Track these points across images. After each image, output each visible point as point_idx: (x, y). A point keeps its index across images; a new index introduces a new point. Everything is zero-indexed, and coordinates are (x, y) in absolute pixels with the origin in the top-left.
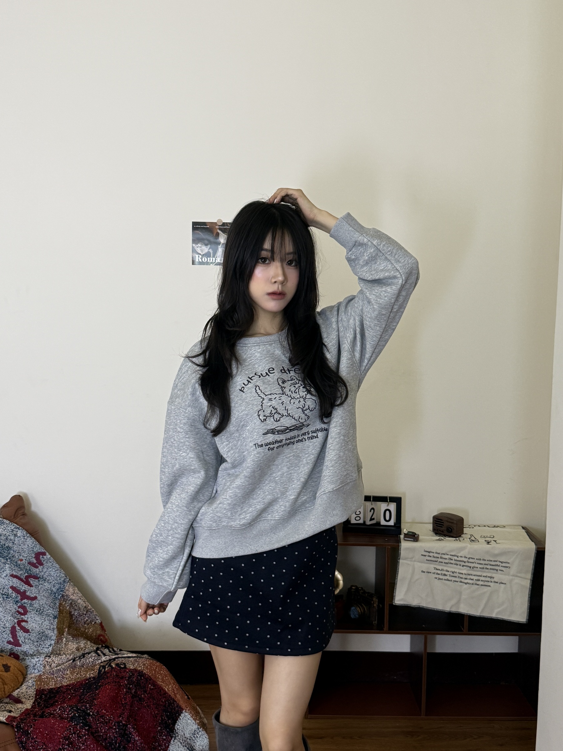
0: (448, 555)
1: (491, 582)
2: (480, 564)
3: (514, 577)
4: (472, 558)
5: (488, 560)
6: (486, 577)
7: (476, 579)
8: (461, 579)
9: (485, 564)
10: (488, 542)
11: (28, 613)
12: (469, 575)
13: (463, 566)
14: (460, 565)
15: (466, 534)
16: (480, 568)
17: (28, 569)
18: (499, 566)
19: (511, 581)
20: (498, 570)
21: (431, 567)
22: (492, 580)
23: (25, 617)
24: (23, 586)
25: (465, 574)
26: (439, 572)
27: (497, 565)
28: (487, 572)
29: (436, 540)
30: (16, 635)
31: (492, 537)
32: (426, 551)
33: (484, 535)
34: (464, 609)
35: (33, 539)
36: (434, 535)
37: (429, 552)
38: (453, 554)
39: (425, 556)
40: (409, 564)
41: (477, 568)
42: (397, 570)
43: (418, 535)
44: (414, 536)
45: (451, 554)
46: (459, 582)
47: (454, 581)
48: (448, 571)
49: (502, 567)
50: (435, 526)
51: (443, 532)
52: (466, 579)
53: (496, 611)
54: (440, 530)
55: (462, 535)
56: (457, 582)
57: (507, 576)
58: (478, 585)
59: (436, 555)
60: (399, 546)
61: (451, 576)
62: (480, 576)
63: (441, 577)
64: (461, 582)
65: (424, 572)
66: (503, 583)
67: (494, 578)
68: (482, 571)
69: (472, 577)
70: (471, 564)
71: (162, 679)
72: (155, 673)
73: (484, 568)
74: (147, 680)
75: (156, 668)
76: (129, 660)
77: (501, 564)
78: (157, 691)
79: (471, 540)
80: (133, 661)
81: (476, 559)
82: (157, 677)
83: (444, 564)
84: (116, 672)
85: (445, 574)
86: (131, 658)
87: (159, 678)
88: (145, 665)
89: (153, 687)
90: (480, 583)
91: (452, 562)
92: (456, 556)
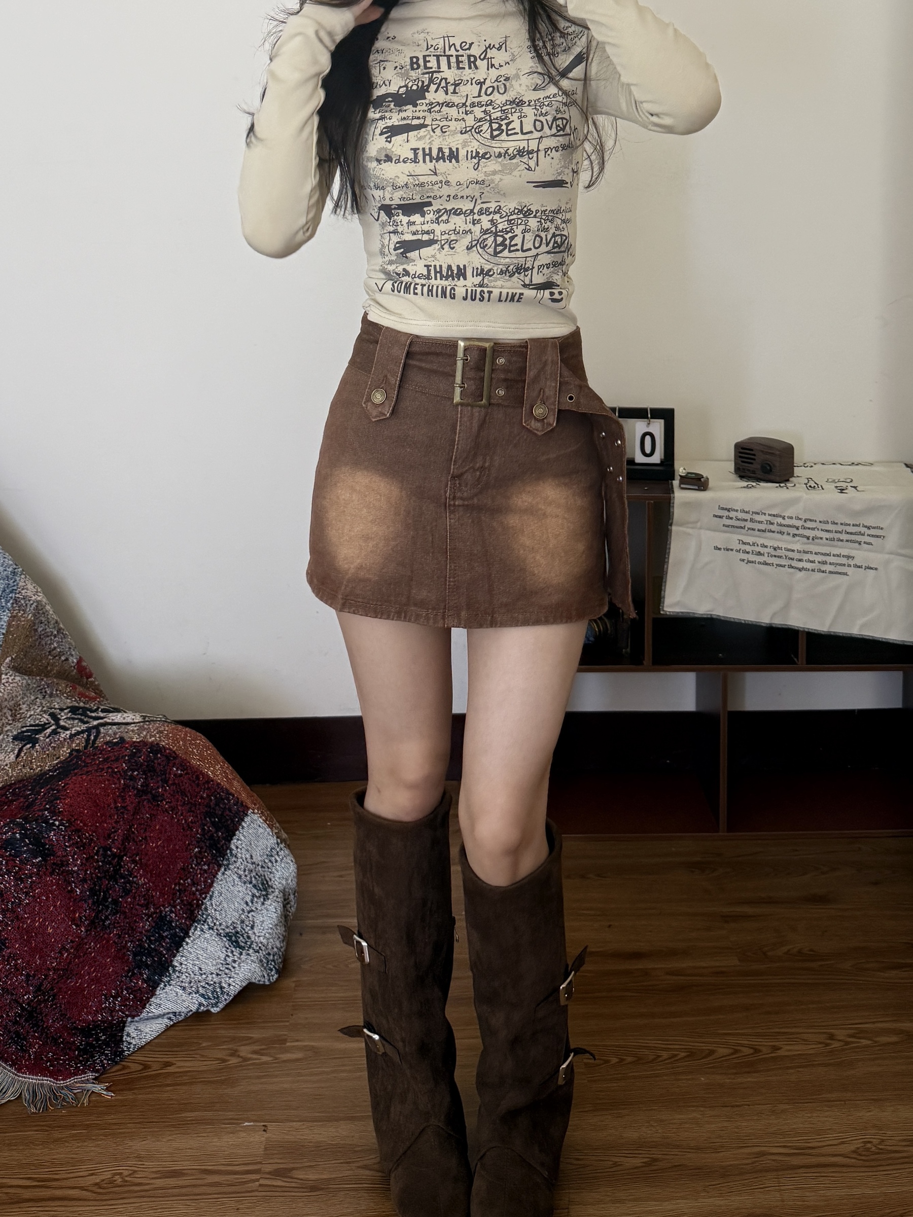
0: (765, 514)
1: (849, 566)
2: (827, 531)
3: (892, 556)
4: (811, 520)
5: (842, 524)
6: (838, 556)
7: (821, 560)
8: (791, 562)
9: (836, 532)
10: (842, 490)
12: (805, 552)
13: (794, 535)
14: (789, 534)
15: (798, 476)
16: (827, 539)
18: (863, 535)
19: (887, 563)
20: (862, 543)
21: (734, 539)
22: (852, 563)
25: (799, 552)
26: (748, 548)
27: (860, 533)
28: (840, 547)
29: (744, 487)
31: (849, 481)
32: (723, 509)
33: (834, 478)
34: (797, 620)
36: (738, 479)
37: (729, 510)
38: (775, 513)
39: (720, 517)
40: (689, 534)
41: (821, 538)
42: (668, 547)
43: (708, 479)
44: (700, 479)
45: (770, 513)
46: (787, 567)
47: (777, 565)
48: (766, 547)
49: (868, 537)
50: (740, 462)
51: (754, 472)
52: (800, 560)
53: (860, 622)
54: (749, 470)
55: (791, 479)
56: (784, 566)
57: (879, 556)
58: (823, 572)
59: (741, 515)
60: (670, 499)
61: (772, 556)
62: (828, 555)
63: (752, 558)
64: (791, 567)
65: (720, 549)
66: (872, 568)
67: (853, 558)
68: (830, 546)
69: (812, 557)
70: (808, 530)
71: (201, 755)
72: (184, 745)
73: (834, 539)
74: (169, 760)
75: (186, 735)
76: (128, 729)
77: (868, 532)
78: (189, 779)
79: (808, 486)
80: (137, 729)
81: (818, 521)
82: (190, 751)
83: (757, 533)
84: (103, 755)
85: (759, 552)
86: (132, 725)
87: (193, 752)
88: (161, 732)
89: (181, 771)
90: (828, 568)
91: (773, 528)
92: (780, 516)
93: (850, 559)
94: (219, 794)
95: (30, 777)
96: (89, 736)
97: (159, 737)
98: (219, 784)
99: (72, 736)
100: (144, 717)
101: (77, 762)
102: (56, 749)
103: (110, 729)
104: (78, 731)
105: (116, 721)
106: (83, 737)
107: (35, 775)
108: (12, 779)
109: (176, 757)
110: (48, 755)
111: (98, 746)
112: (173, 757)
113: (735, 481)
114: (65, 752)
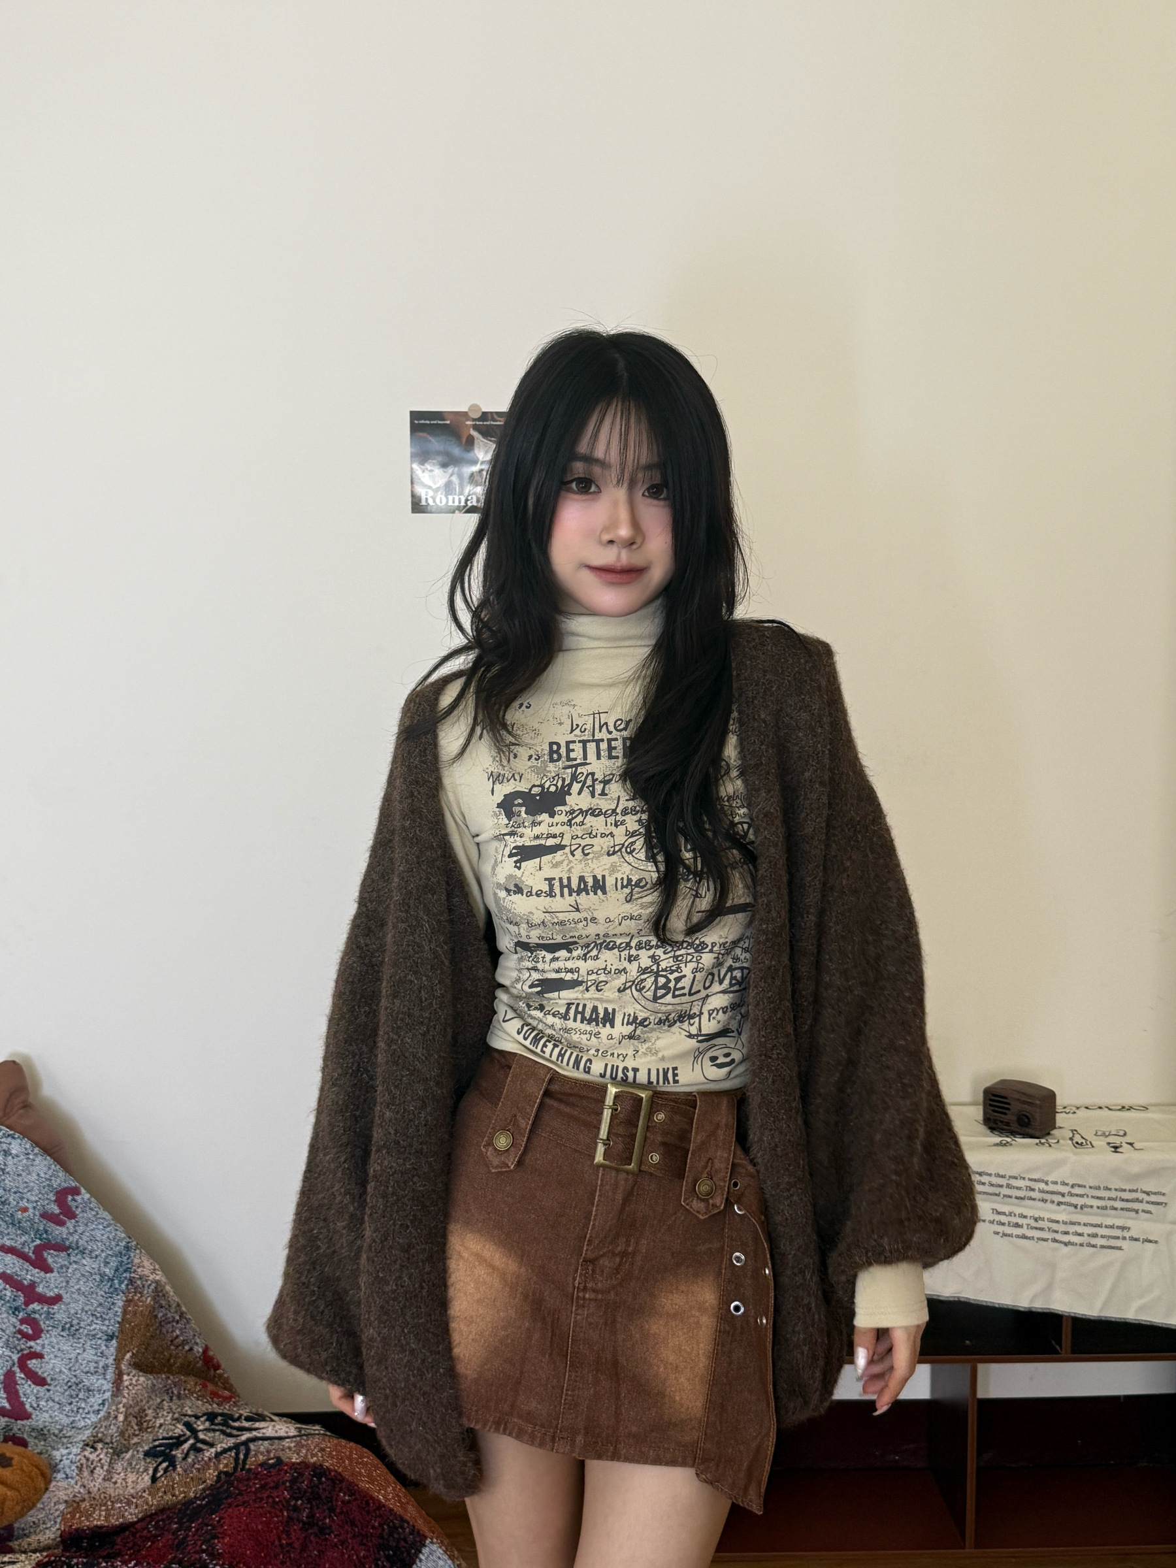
0: (1024, 1179)
1: (1124, 1238)
2: (1098, 1198)
4: (1079, 1186)
5: (1116, 1190)
6: (1112, 1227)
7: (1090, 1232)
8: (1056, 1235)
9: (1109, 1199)
10: (1116, 1148)
11: (43, 1335)
12: (1073, 1223)
13: (1059, 1204)
14: (1053, 1202)
15: (1060, 1128)
16: (1098, 1208)
17: (42, 1229)
18: (1142, 1202)
19: (1169, 1236)
20: (1140, 1212)
21: (986, 1208)
22: (1127, 1235)
23: (37, 1344)
24: (27, 1271)
25: (1065, 1223)
26: (1003, 1219)
27: (1137, 1200)
28: (1115, 1217)
29: (996, 1145)
30: (17, 1392)
31: (1122, 1133)
33: (1106, 1129)
34: (1063, 1302)
35: (48, 1158)
36: (988, 1132)
37: (980, 1174)
38: (1036, 1177)
41: (1092, 1207)
45: (1031, 1177)
46: (1050, 1241)
47: (1038, 1239)
48: (1025, 1217)
49: (1148, 1205)
50: (991, 1112)
51: (1008, 1124)
52: (1066, 1233)
53: (1136, 1304)
54: (1002, 1122)
55: (1052, 1132)
56: (1047, 1240)
57: (1161, 1227)
58: (1094, 1246)
59: (995, 1180)
61: (1032, 1228)
62: (1099, 1226)
63: (1008, 1230)
64: (1055, 1240)
66: (1150, 1241)
67: (1129, 1228)
68: (1103, 1215)
69: (1080, 1229)
70: (1076, 1197)
71: (369, 1476)
72: (350, 1465)
73: (1106, 1207)
74: (335, 1483)
75: (351, 1452)
76: (283, 1446)
77: (1146, 1198)
78: (359, 1506)
79: (1074, 1142)
80: (294, 1446)
81: (1088, 1187)
82: (357, 1472)
83: (1014, 1200)
84: (260, 1480)
85: (1017, 1223)
86: (287, 1440)
87: (360, 1473)
88: (322, 1450)
89: (349, 1496)
90: (1099, 1242)
91: (1032, 1194)
92: (1042, 1181)
93: (1125, 1231)
94: (392, 1522)
95: (174, 1506)
96: (237, 1454)
97: (322, 1457)
98: (391, 1510)
99: (218, 1455)
100: (300, 1429)
101: (228, 1488)
102: (201, 1471)
103: (262, 1445)
104: (225, 1449)
105: (267, 1435)
106: (231, 1456)
107: (178, 1502)
108: (153, 1508)
109: (342, 1480)
110: (192, 1478)
111: (250, 1470)
112: (340, 1481)
113: (987, 1136)
114: (211, 1474)
